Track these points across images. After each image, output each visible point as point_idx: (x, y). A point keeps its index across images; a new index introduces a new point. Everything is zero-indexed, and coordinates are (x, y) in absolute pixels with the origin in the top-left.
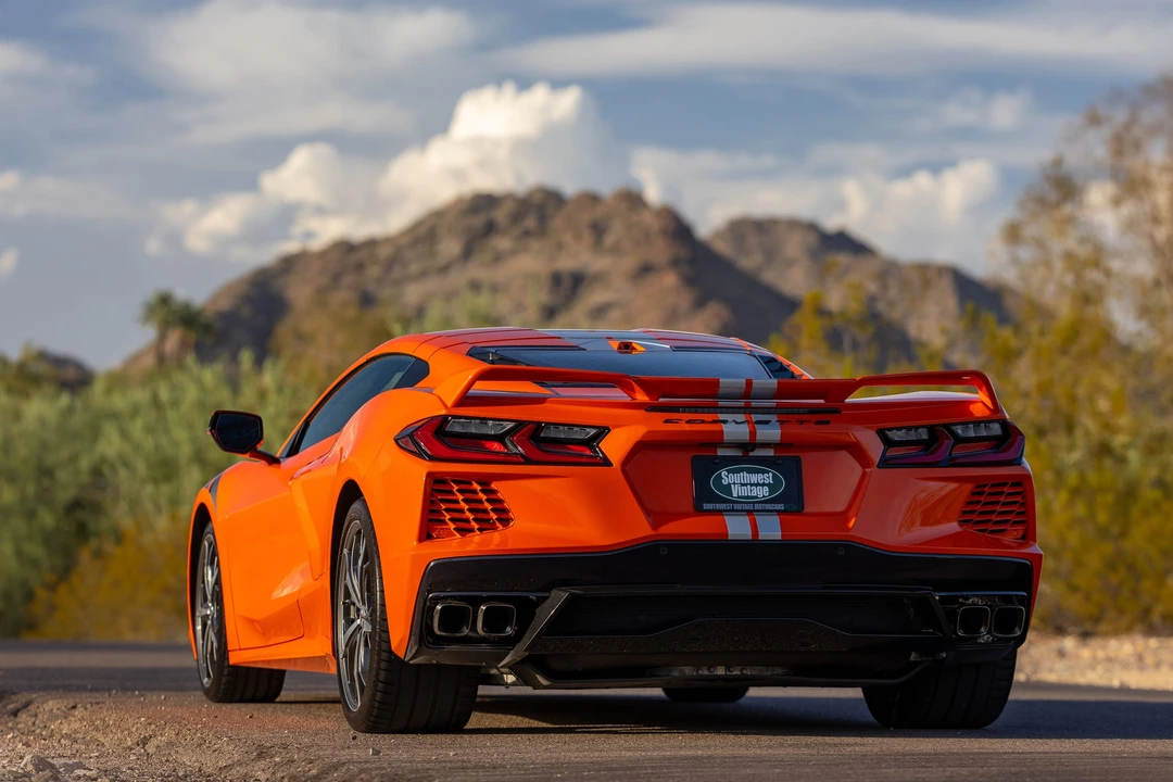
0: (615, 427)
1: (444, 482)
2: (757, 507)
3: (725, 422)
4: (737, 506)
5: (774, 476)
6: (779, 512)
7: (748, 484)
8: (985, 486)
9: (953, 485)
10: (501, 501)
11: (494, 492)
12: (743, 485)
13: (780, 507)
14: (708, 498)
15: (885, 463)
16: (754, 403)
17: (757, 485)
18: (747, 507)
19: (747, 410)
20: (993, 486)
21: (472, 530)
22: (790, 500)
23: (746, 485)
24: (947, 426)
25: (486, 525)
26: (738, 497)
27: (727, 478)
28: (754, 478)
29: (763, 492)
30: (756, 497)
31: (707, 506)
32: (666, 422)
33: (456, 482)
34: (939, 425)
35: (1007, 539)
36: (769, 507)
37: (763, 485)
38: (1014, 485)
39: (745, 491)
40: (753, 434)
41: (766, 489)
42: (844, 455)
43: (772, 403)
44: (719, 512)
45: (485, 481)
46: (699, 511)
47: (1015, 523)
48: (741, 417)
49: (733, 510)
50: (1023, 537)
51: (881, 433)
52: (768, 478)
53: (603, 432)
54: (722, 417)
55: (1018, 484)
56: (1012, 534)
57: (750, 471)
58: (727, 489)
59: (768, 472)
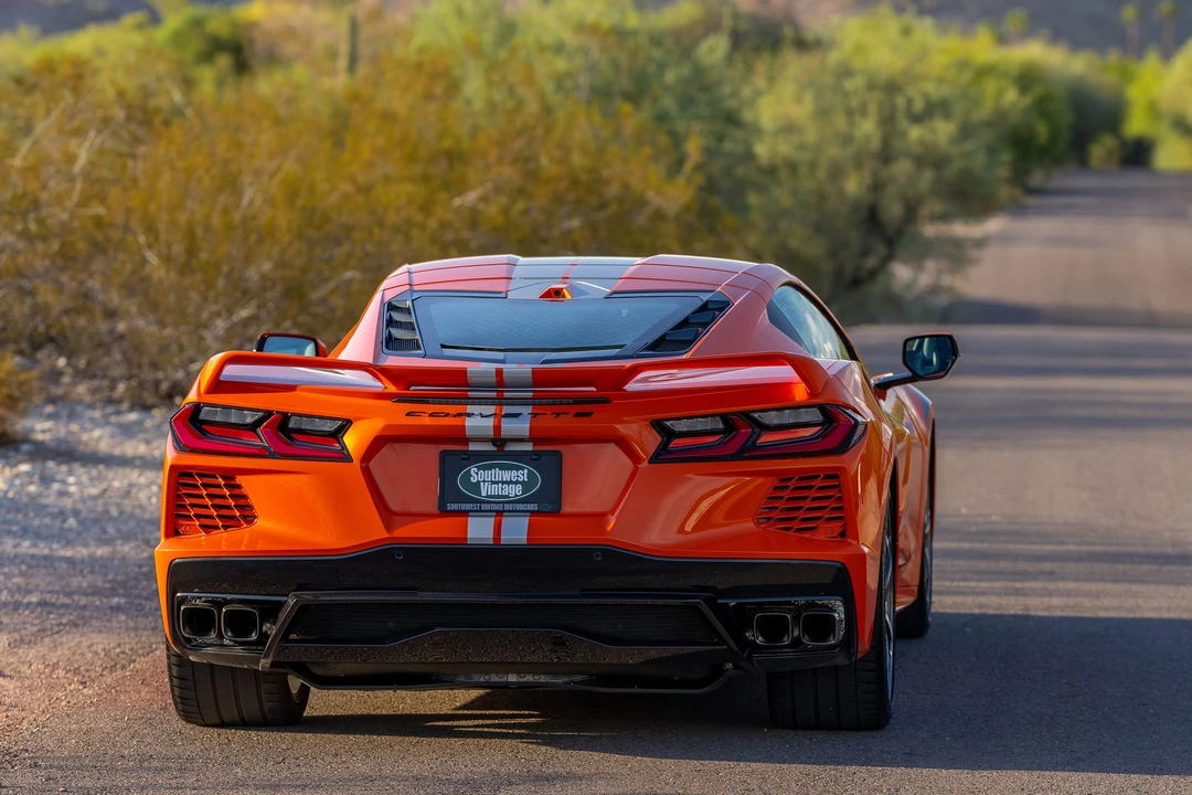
0: (358, 419)
1: (190, 475)
2: (507, 507)
3: (470, 415)
4: (484, 507)
5: (530, 473)
6: (533, 513)
7: (499, 482)
8: (790, 479)
10: (245, 497)
11: (239, 487)
12: (493, 483)
13: (533, 507)
14: (454, 500)
15: (661, 456)
16: (508, 393)
17: (508, 483)
18: (498, 507)
19: (500, 401)
20: (801, 479)
21: (217, 528)
22: (546, 501)
23: (497, 483)
24: (746, 415)
25: (230, 522)
26: (488, 496)
27: (476, 474)
28: (507, 475)
29: (515, 491)
30: (508, 497)
31: (452, 507)
32: (407, 415)
33: (201, 476)
34: (734, 413)
35: (819, 536)
36: (520, 507)
37: (517, 483)
38: (827, 477)
39: (495, 490)
40: (497, 428)
41: (519, 487)
42: (612, 449)
43: (530, 392)
44: (465, 513)
45: (229, 475)
46: (444, 513)
47: (829, 519)
48: (491, 409)
49: (481, 511)
50: (843, 534)
51: (658, 425)
52: (523, 475)
53: (346, 424)
54: (470, 409)
55: (835, 477)
56: (826, 532)
57: (502, 467)
58: (476, 487)
59: (523, 469)
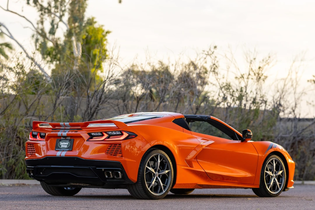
1: (29, 144)
2: (65, 150)
3: (59, 132)
4: (61, 149)
8: (112, 145)
9: (105, 145)
10: (34, 148)
11: (34, 146)
12: (63, 145)
13: (68, 150)
14: (57, 148)
15: (89, 140)
16: (66, 128)
17: (65, 145)
18: (63, 150)
19: (65, 129)
20: (114, 145)
21: (31, 154)
22: (71, 148)
24: (106, 132)
25: (33, 153)
26: (62, 147)
27: (61, 143)
28: (65, 143)
29: (66, 146)
31: (57, 149)
32: (52, 132)
35: (117, 156)
36: (66, 149)
40: (62, 134)
43: (69, 128)
44: (58, 151)
45: (33, 144)
47: (119, 153)
48: (63, 131)
50: (122, 156)
51: (89, 134)
52: (67, 143)
53: (45, 134)
55: (120, 145)
56: (118, 156)
57: (65, 142)
58: (60, 146)
59: (68, 142)
